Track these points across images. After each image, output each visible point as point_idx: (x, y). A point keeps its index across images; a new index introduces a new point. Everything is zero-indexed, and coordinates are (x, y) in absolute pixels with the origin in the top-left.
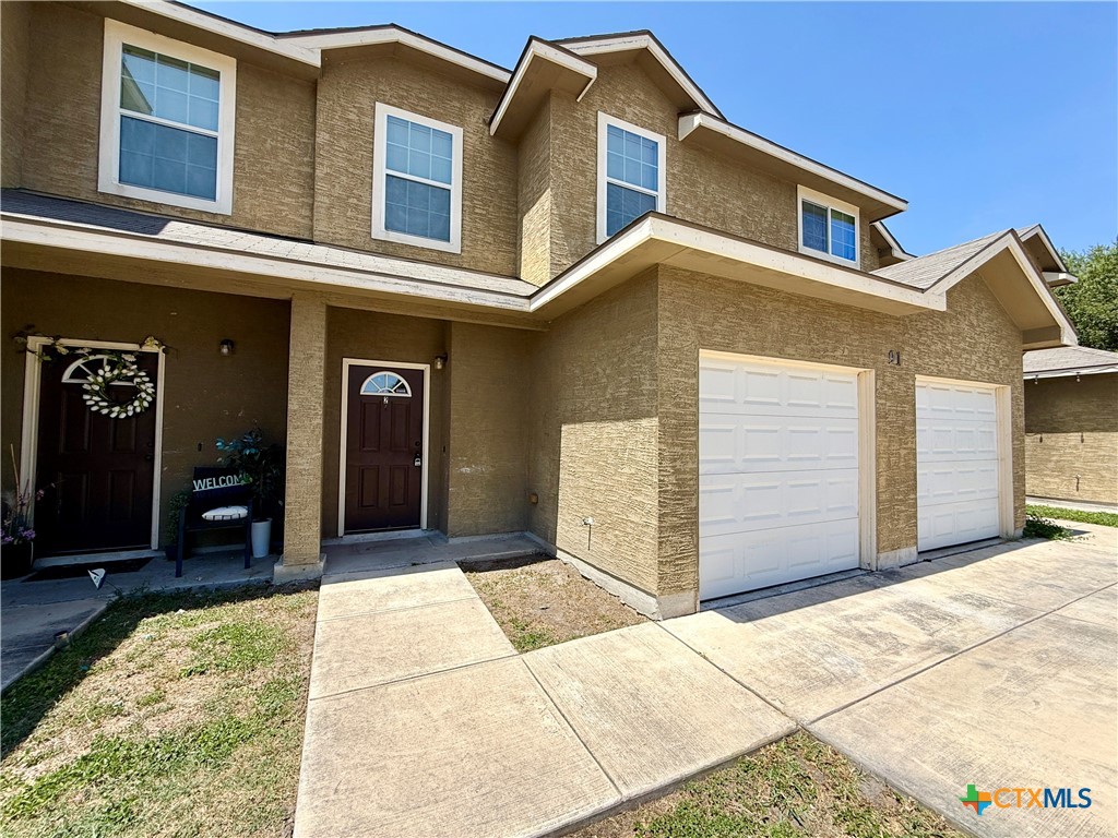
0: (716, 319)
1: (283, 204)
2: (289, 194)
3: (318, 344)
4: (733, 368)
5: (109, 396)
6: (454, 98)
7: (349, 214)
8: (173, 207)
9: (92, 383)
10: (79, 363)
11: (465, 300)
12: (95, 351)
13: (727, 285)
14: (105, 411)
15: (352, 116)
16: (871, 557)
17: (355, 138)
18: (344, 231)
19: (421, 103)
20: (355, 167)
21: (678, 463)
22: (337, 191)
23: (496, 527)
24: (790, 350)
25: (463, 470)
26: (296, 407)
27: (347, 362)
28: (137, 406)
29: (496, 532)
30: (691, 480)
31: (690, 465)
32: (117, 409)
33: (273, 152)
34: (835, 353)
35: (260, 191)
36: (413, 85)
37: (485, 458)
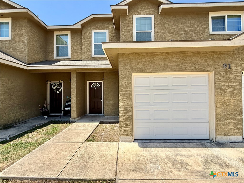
0: (138, 65)
1: (78, 54)
2: (78, 52)
3: (75, 79)
4: (149, 77)
5: (57, 90)
6: (107, 24)
7: (88, 54)
8: (63, 59)
9: (54, 88)
10: (53, 85)
11: (97, 67)
12: (55, 83)
13: (142, 54)
14: (56, 92)
15: (88, 35)
16: (213, 137)
17: (88, 39)
18: (87, 57)
19: (100, 28)
20: (88, 44)
21: (125, 103)
22: (86, 50)
23: (114, 115)
24: (169, 70)
25: (107, 102)
26: (72, 91)
27: (88, 82)
28: (59, 92)
29: (114, 116)
30: (130, 107)
31: (129, 104)
32: (57, 92)
33: (76, 46)
34: (191, 68)
35: (75, 53)
36: (98, 25)
37: (111, 100)
